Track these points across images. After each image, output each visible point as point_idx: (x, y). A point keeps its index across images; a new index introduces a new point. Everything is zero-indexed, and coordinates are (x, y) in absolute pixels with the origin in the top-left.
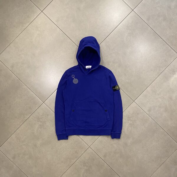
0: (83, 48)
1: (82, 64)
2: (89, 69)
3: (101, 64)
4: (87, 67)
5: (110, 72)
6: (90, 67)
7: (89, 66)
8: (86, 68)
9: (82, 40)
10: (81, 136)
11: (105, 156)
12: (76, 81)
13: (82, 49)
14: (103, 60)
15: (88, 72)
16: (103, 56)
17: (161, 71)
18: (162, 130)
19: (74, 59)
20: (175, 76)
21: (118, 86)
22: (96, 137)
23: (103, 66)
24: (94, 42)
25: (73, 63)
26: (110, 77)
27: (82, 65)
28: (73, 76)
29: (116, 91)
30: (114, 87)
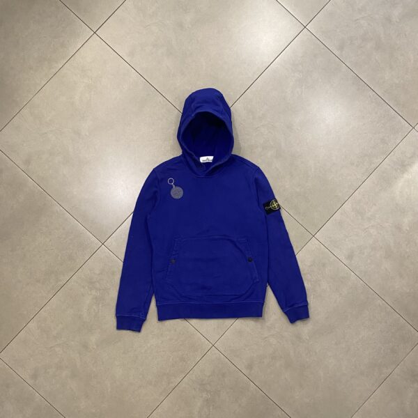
0: (193, 115)
1: (190, 152)
2: (207, 164)
3: (235, 152)
4: (203, 159)
5: (258, 170)
6: (211, 158)
7: (208, 157)
8: (201, 161)
9: (190, 96)
10: (194, 322)
11: (250, 367)
12: (177, 193)
13: (190, 119)
14: (240, 142)
15: (205, 171)
16: (238, 133)
17: (375, 166)
18: (379, 302)
19: (171, 141)
20: (406, 176)
21: (276, 201)
22: (228, 322)
23: (240, 155)
24: (219, 102)
25: (169, 150)
26: (256, 180)
27: (191, 156)
28: (171, 181)
29: (273, 214)
30: (268, 204)
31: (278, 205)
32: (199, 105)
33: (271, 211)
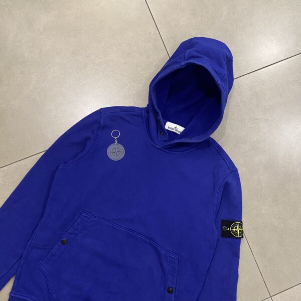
0: (183, 63)
1: (158, 110)
2: (172, 134)
4: (170, 126)
5: (234, 172)
6: (180, 129)
7: (178, 126)
8: (166, 127)
15: (165, 141)
21: (241, 225)
26: (227, 186)
27: (156, 113)
28: (116, 134)
29: (229, 240)
30: (229, 223)
31: (242, 232)
32: (196, 54)
33: (228, 235)
